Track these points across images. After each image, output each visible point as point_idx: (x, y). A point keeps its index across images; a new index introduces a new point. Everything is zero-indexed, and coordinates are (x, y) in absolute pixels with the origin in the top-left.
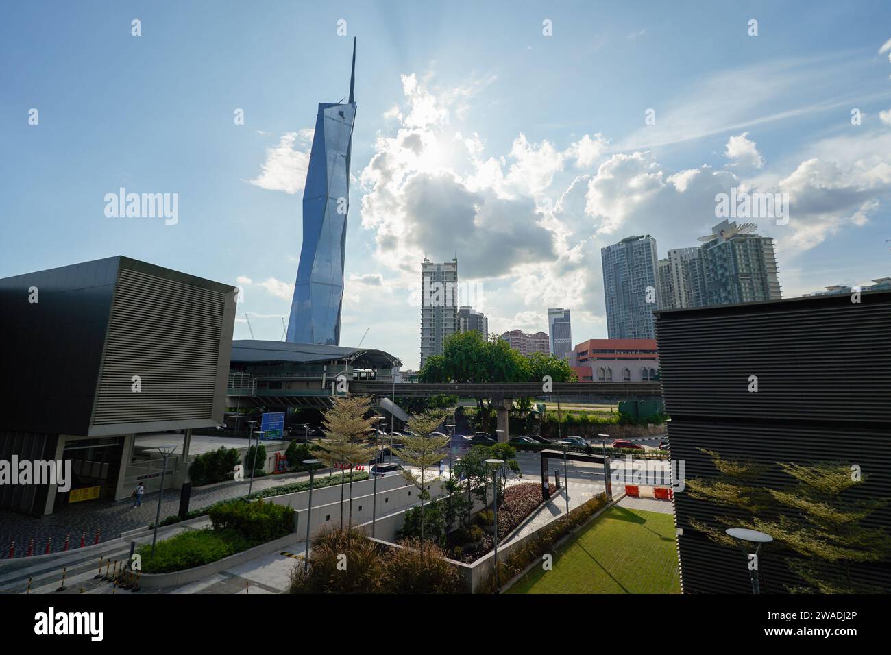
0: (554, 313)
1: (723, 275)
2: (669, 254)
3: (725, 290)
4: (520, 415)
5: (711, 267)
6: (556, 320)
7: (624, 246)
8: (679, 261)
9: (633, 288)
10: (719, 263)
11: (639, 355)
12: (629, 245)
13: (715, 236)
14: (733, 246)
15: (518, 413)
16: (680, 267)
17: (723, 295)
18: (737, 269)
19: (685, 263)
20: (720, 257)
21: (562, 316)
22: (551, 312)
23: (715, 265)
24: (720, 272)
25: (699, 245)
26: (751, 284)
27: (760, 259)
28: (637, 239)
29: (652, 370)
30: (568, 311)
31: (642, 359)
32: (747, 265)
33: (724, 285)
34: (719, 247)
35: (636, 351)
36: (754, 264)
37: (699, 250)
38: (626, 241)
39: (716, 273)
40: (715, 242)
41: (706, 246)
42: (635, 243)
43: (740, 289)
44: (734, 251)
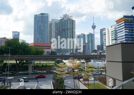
0: (14, 33)
1: (64, 28)
2: (52, 20)
3: (65, 32)
4: (27, 65)
5: (62, 25)
6: (15, 35)
7: (41, 15)
8: (54, 22)
9: (42, 28)
10: (64, 25)
11: (46, 48)
12: (42, 15)
13: (63, 17)
14: (68, 21)
15: (26, 65)
16: (54, 24)
17: (64, 33)
18: (68, 27)
19: (55, 23)
20: (65, 23)
21: (17, 34)
22: (13, 32)
23: (63, 25)
24: (64, 27)
25: (60, 19)
26: (70, 31)
27: (72, 25)
28: (45, 14)
29: (49, 52)
30: (19, 32)
31: (47, 49)
32: (70, 26)
33: (65, 31)
34: (65, 20)
35: (46, 46)
36: (71, 26)
37: (60, 20)
38: (42, 14)
39: (63, 27)
40: (63, 19)
41: (61, 20)
42: (44, 15)
43: (68, 32)
44: (68, 22)
